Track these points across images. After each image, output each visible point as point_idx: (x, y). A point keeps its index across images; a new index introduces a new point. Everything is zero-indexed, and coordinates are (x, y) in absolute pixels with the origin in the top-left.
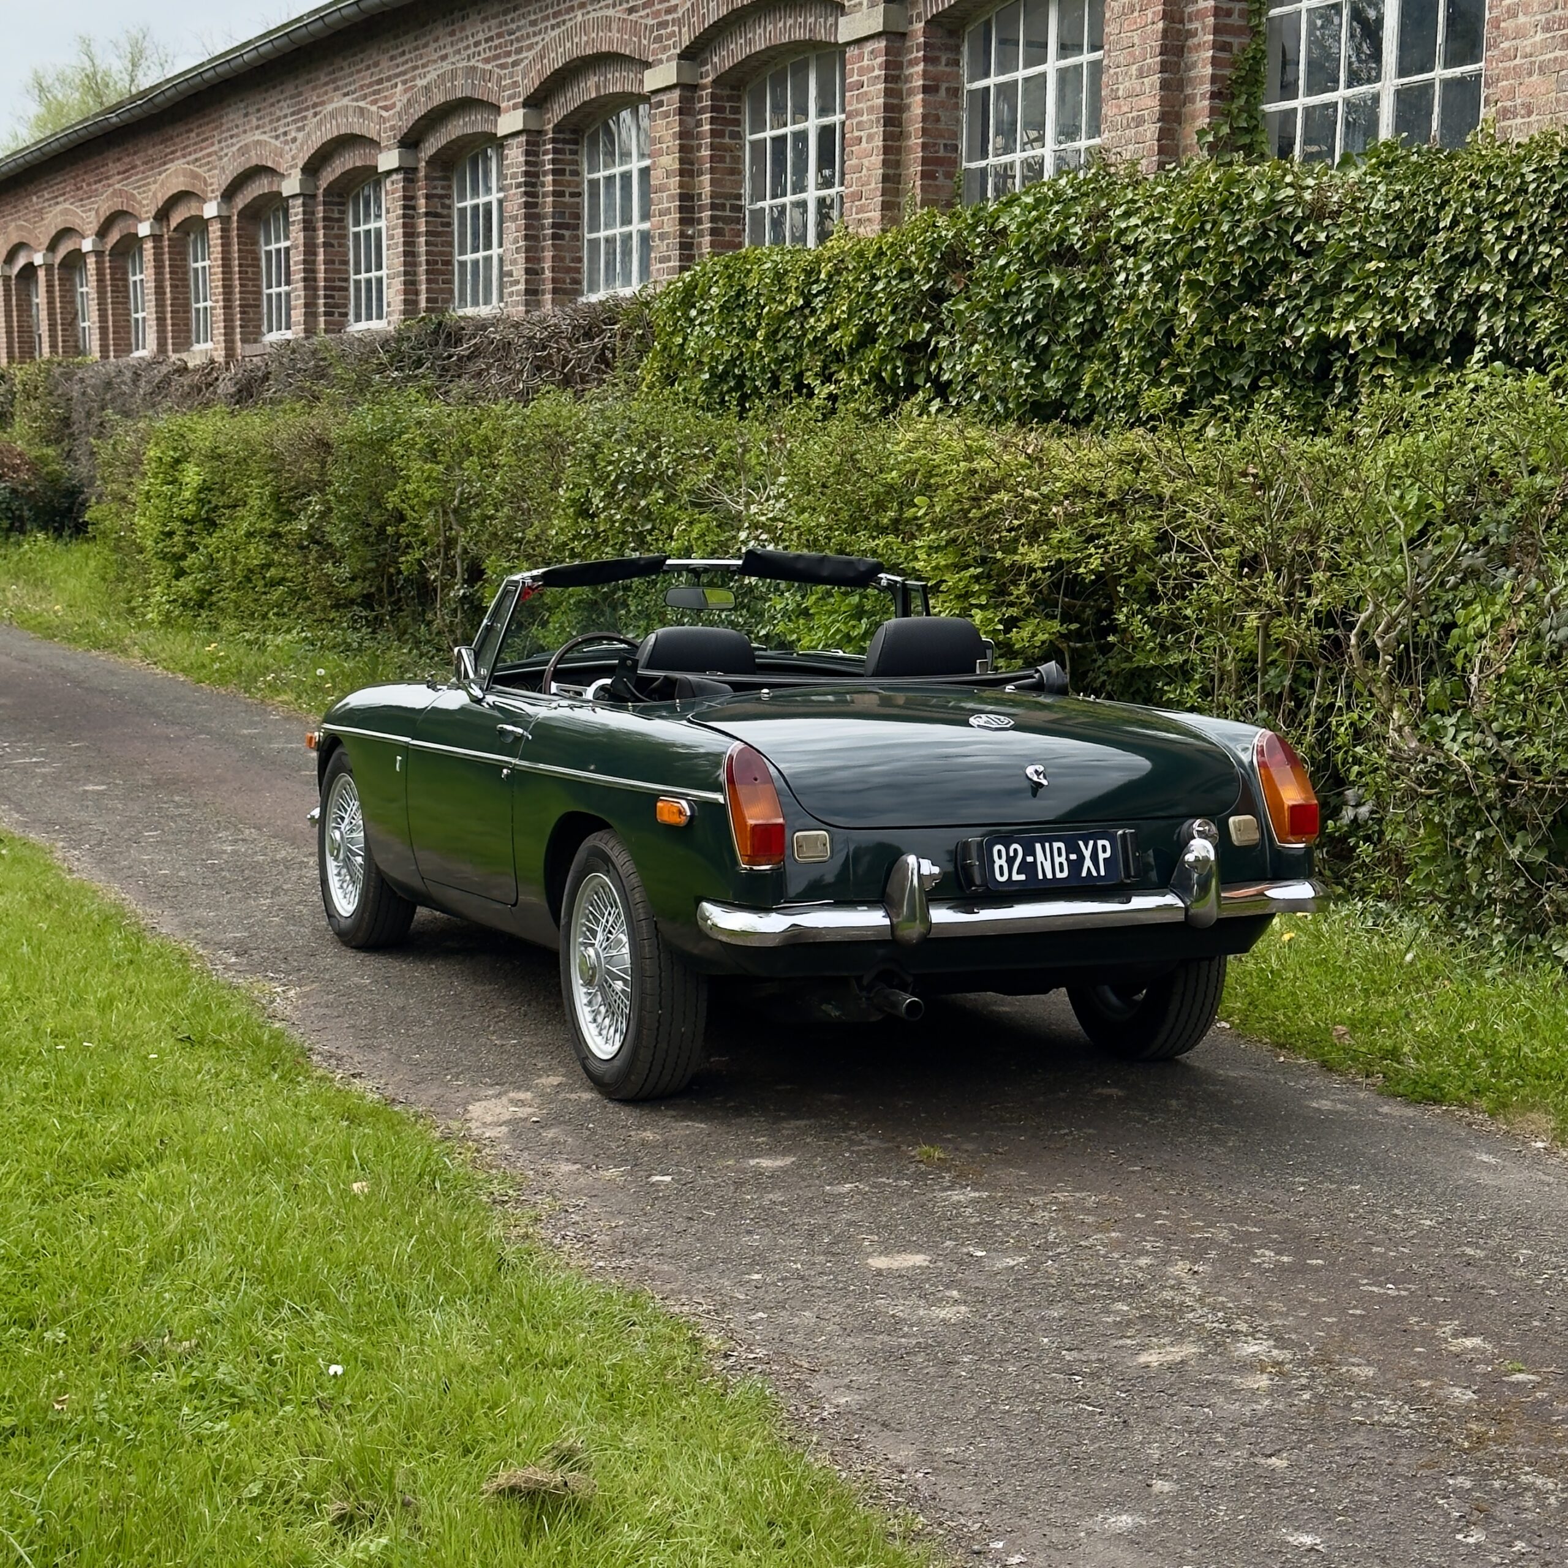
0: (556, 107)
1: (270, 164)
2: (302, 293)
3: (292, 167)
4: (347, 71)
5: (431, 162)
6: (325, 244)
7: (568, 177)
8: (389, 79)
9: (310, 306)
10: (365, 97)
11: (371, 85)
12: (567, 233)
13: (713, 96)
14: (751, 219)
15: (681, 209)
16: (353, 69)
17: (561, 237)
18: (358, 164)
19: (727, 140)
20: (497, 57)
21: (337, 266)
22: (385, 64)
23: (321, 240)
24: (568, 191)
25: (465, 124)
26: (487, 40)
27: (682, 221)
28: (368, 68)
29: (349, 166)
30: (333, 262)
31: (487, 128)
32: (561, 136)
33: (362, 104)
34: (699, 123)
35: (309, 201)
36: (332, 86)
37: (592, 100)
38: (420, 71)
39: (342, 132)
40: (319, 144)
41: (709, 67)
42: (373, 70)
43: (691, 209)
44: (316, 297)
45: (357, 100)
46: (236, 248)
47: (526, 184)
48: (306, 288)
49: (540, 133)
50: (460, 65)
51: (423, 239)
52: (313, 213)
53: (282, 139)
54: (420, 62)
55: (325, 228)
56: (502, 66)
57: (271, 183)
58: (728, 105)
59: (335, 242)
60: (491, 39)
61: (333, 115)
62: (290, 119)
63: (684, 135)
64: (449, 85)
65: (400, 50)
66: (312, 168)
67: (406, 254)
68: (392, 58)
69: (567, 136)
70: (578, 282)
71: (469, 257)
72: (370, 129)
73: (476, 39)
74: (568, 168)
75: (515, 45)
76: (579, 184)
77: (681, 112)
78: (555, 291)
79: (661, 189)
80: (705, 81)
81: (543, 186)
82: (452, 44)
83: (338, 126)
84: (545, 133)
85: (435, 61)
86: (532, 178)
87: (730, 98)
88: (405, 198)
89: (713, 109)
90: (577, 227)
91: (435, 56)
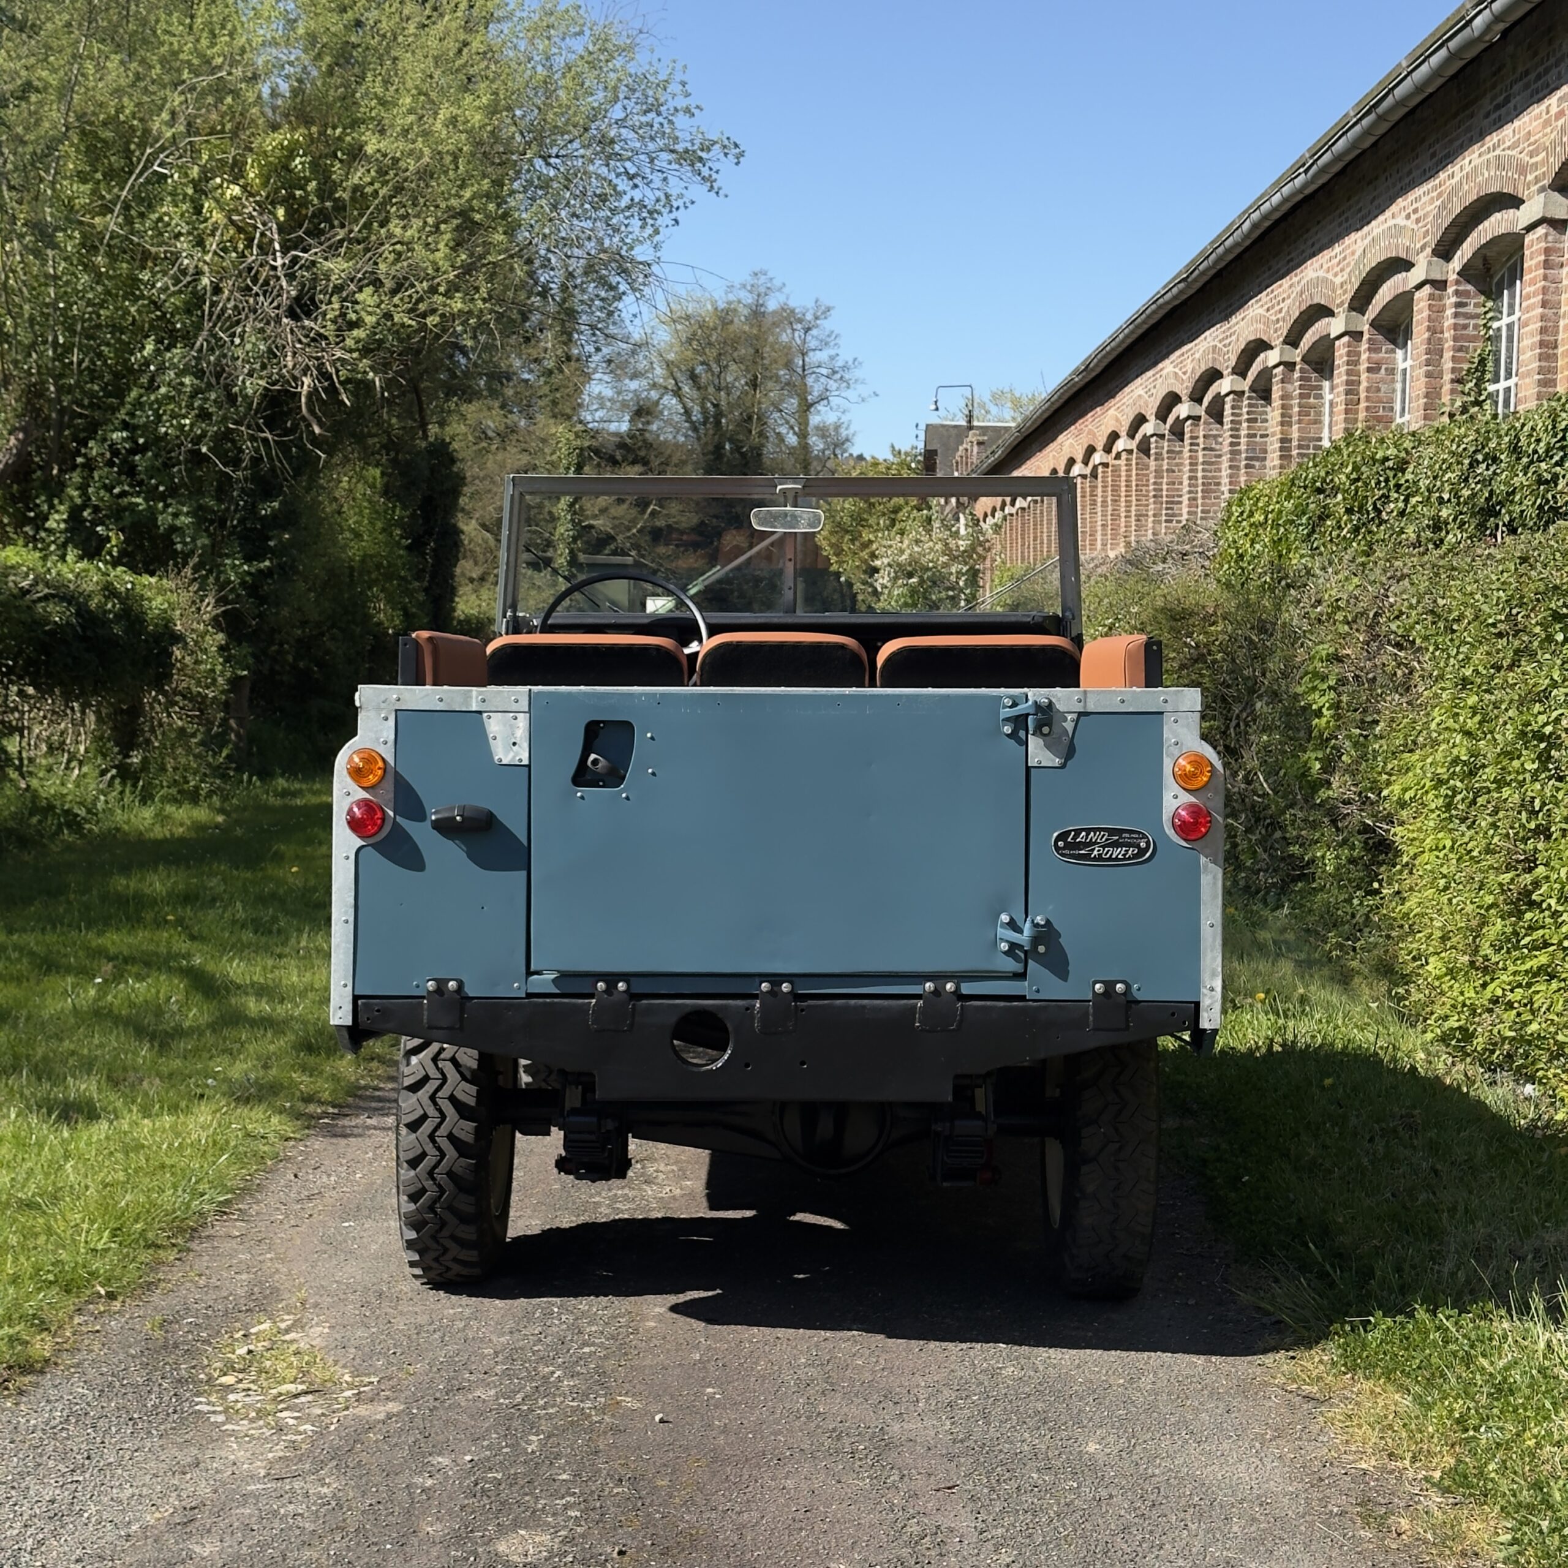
1: (1144, 412)
3: (1151, 415)
10: (1178, 365)
11: (1180, 356)
12: (1257, 464)
13: (1301, 370)
15: (1281, 449)
17: (1253, 467)
19: (1312, 400)
21: (1176, 486)
23: (1165, 467)
25: (1215, 386)
27: (1281, 457)
30: (1173, 483)
32: (1252, 395)
33: (1177, 370)
35: (1160, 439)
39: (1170, 390)
40: (1162, 398)
41: (1298, 349)
44: (1161, 509)
45: (1175, 367)
48: (1155, 503)
50: (1210, 345)
52: (1162, 448)
56: (1225, 346)
59: (1176, 468)
61: (1167, 377)
62: (1152, 380)
64: (1206, 359)
65: (1191, 332)
66: (1162, 415)
68: (1188, 337)
69: (1255, 395)
72: (1179, 389)
83: (1168, 386)
84: (1244, 393)
89: (1301, 379)
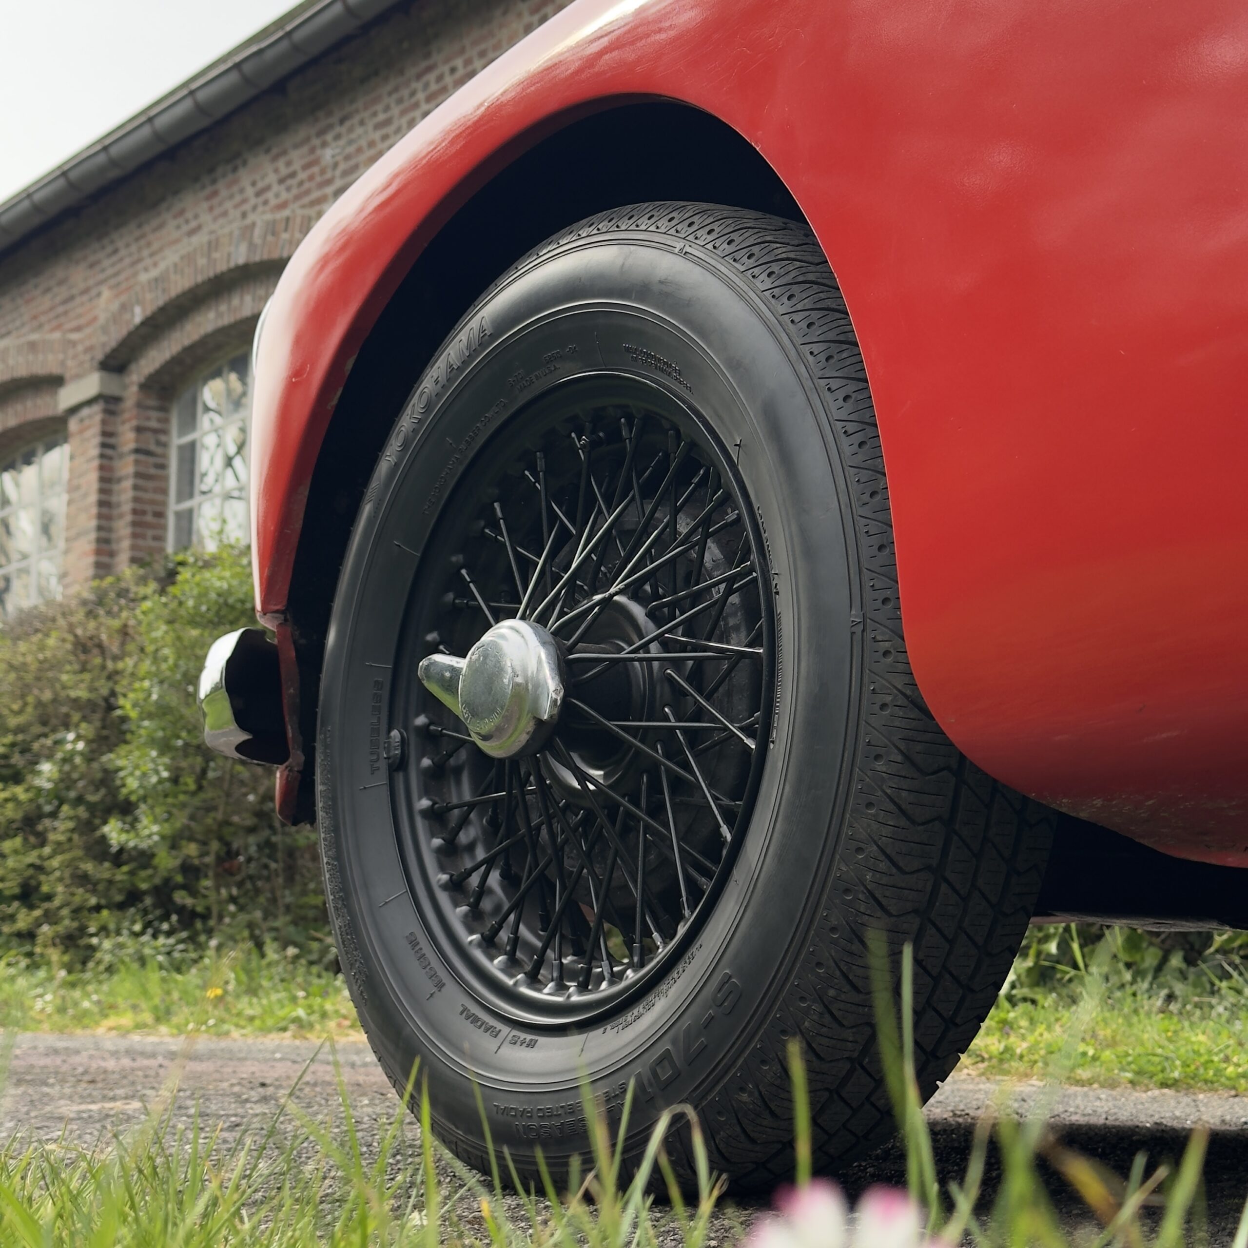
10: (39, 328)
11: (51, 309)
26: (283, 180)
28: (48, 290)
38: (147, 262)
42: (56, 290)
45: (24, 335)
50: (226, 230)
54: (145, 253)
64: (203, 261)
65: (109, 250)
68: (93, 265)
72: (47, 364)
73: (261, 185)
82: (211, 209)
88: (104, 434)
91: (177, 235)
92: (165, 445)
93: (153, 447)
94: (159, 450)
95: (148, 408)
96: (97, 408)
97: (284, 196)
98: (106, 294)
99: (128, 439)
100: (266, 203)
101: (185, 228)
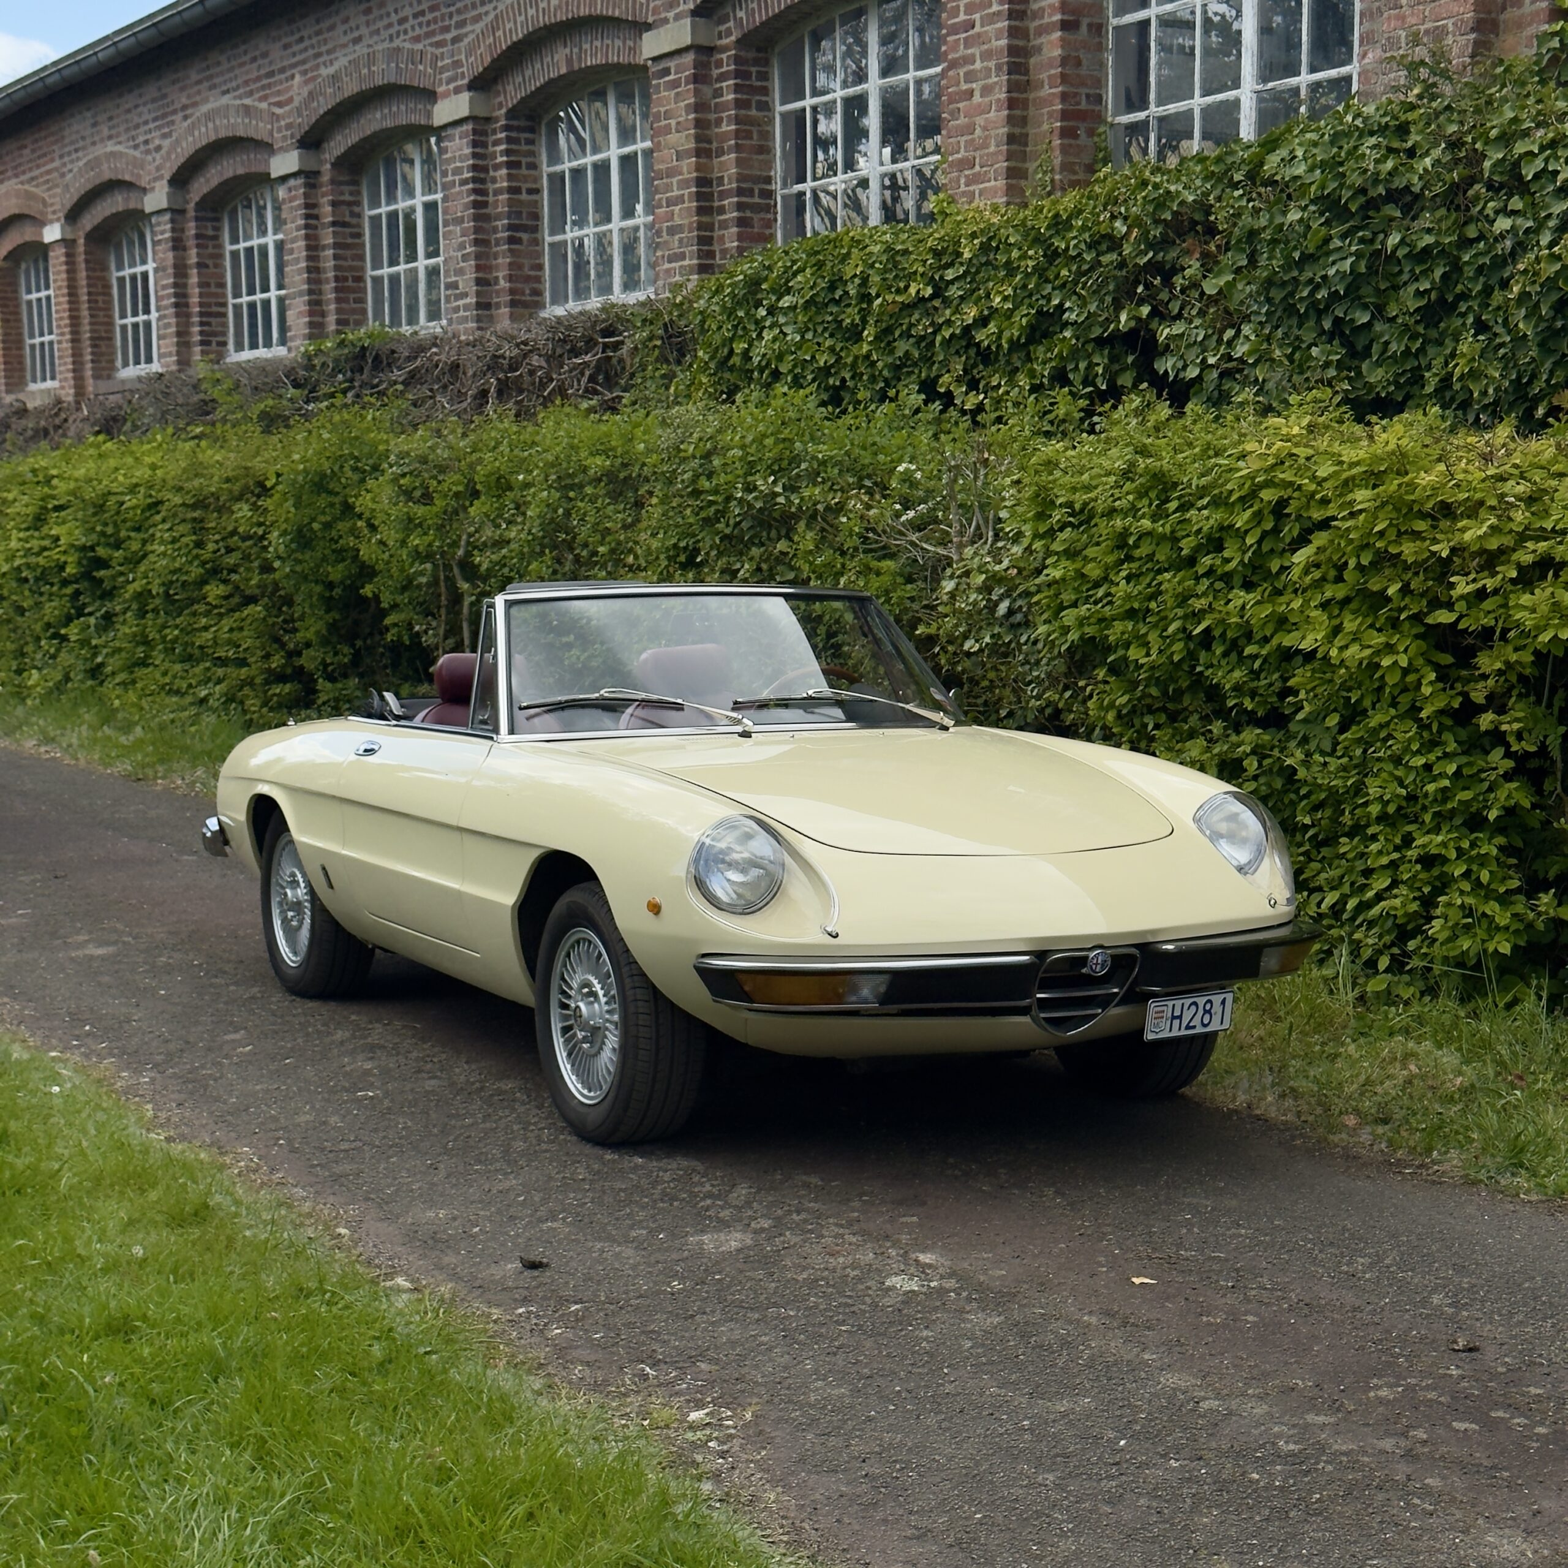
0: (510, 88)
1: (127, 178)
2: (173, 320)
3: (156, 179)
4: (225, 66)
5: (339, 164)
6: (199, 265)
7: (524, 171)
8: (282, 70)
9: (182, 334)
10: (251, 94)
11: (258, 79)
12: (525, 236)
13: (737, 60)
14: (784, 206)
15: (699, 196)
16: (234, 63)
17: (518, 241)
18: (241, 171)
19: (753, 112)
20: (428, 35)
21: (213, 289)
22: (276, 51)
23: (193, 260)
24: (525, 186)
25: (384, 117)
26: (415, 16)
27: (700, 211)
28: (254, 59)
29: (229, 173)
30: (208, 285)
31: (417, 119)
32: (515, 123)
33: (247, 101)
34: (718, 93)
35: (177, 217)
36: (206, 84)
37: (561, 77)
38: (325, 58)
39: (223, 134)
40: (191, 151)
41: (731, 24)
42: (260, 62)
43: (709, 197)
44: (188, 324)
45: (240, 97)
46: (84, 274)
47: (474, 180)
48: (177, 315)
49: (488, 120)
50: (379, 47)
51: (331, 252)
52: (183, 230)
53: (142, 148)
54: (324, 49)
55: (198, 246)
56: (439, 44)
57: (127, 200)
58: (754, 69)
59: (210, 262)
60: (422, 13)
61: (209, 117)
62: (152, 126)
63: (699, 107)
64: (365, 71)
65: (297, 36)
66: (180, 180)
67: (309, 270)
68: (286, 47)
69: (523, 123)
70: (538, 293)
71: (386, 271)
72: (259, 129)
73: (401, 15)
74: (524, 160)
75: (455, 18)
76: (537, 179)
77: (696, 79)
78: (513, 304)
79: (671, 173)
80: (725, 41)
81: (494, 180)
82: (368, 24)
83: (216, 129)
84: (497, 120)
85: (345, 46)
86: (480, 171)
87: (756, 62)
88: (307, 206)
89: (738, 74)
90: (535, 229)
91: (344, 40)
92: (359, 216)
93: (347, 219)
94: (354, 221)
95: (341, 183)
96: (300, 181)
97: (418, 31)
98: (298, 79)
99: (327, 212)
100: (406, 32)
101: (350, 36)
